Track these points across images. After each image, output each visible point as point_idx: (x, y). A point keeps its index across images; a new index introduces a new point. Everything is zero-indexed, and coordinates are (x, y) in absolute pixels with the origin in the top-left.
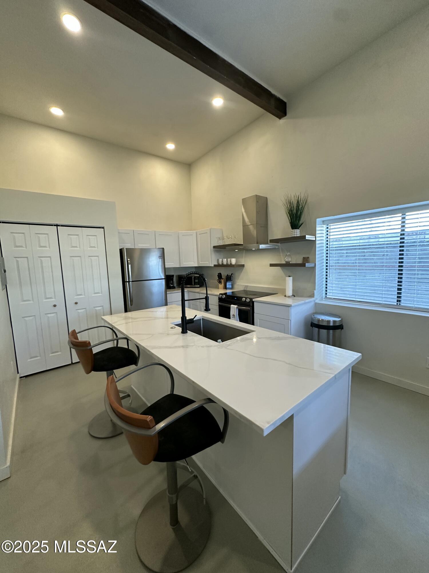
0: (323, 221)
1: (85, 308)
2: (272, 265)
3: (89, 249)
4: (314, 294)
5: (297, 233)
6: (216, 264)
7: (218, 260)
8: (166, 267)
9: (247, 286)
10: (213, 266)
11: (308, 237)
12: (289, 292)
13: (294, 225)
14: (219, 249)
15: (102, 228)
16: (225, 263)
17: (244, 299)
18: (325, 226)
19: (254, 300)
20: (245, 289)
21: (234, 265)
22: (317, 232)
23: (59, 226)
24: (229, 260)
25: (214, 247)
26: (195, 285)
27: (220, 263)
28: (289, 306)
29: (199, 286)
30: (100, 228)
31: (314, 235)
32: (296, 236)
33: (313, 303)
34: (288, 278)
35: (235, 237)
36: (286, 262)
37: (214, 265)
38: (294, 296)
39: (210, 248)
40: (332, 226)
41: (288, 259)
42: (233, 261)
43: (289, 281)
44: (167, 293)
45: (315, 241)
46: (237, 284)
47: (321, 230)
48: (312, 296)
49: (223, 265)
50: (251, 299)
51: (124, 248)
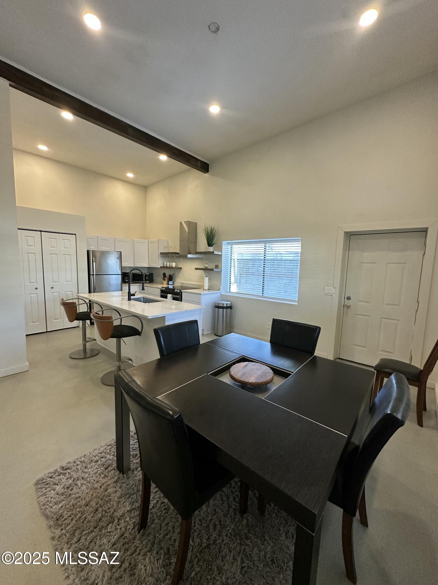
0: (228, 243)
1: (58, 292)
2: (196, 269)
3: (64, 249)
4: (220, 288)
5: (211, 249)
6: (162, 266)
7: (164, 263)
8: (122, 266)
9: (183, 283)
10: (159, 267)
11: (215, 252)
12: (206, 287)
13: (210, 244)
14: (165, 255)
15: (74, 234)
16: (168, 266)
17: (176, 290)
18: (230, 246)
19: (182, 291)
20: (182, 285)
21: (174, 267)
22: (223, 249)
23: (42, 231)
24: (171, 263)
25: (161, 253)
26: (145, 281)
27: (165, 265)
28: (200, 294)
29: (148, 282)
30: (73, 234)
31: (221, 252)
32: (210, 251)
34: (205, 278)
35: (175, 247)
36: (205, 267)
37: (161, 267)
38: (209, 290)
39: (157, 254)
40: (234, 246)
41: (207, 266)
42: (174, 265)
43: (206, 280)
44: (123, 285)
45: (221, 255)
46: (177, 281)
47: (225, 247)
48: (219, 290)
49: (167, 267)
50: (180, 290)
51: (90, 250)
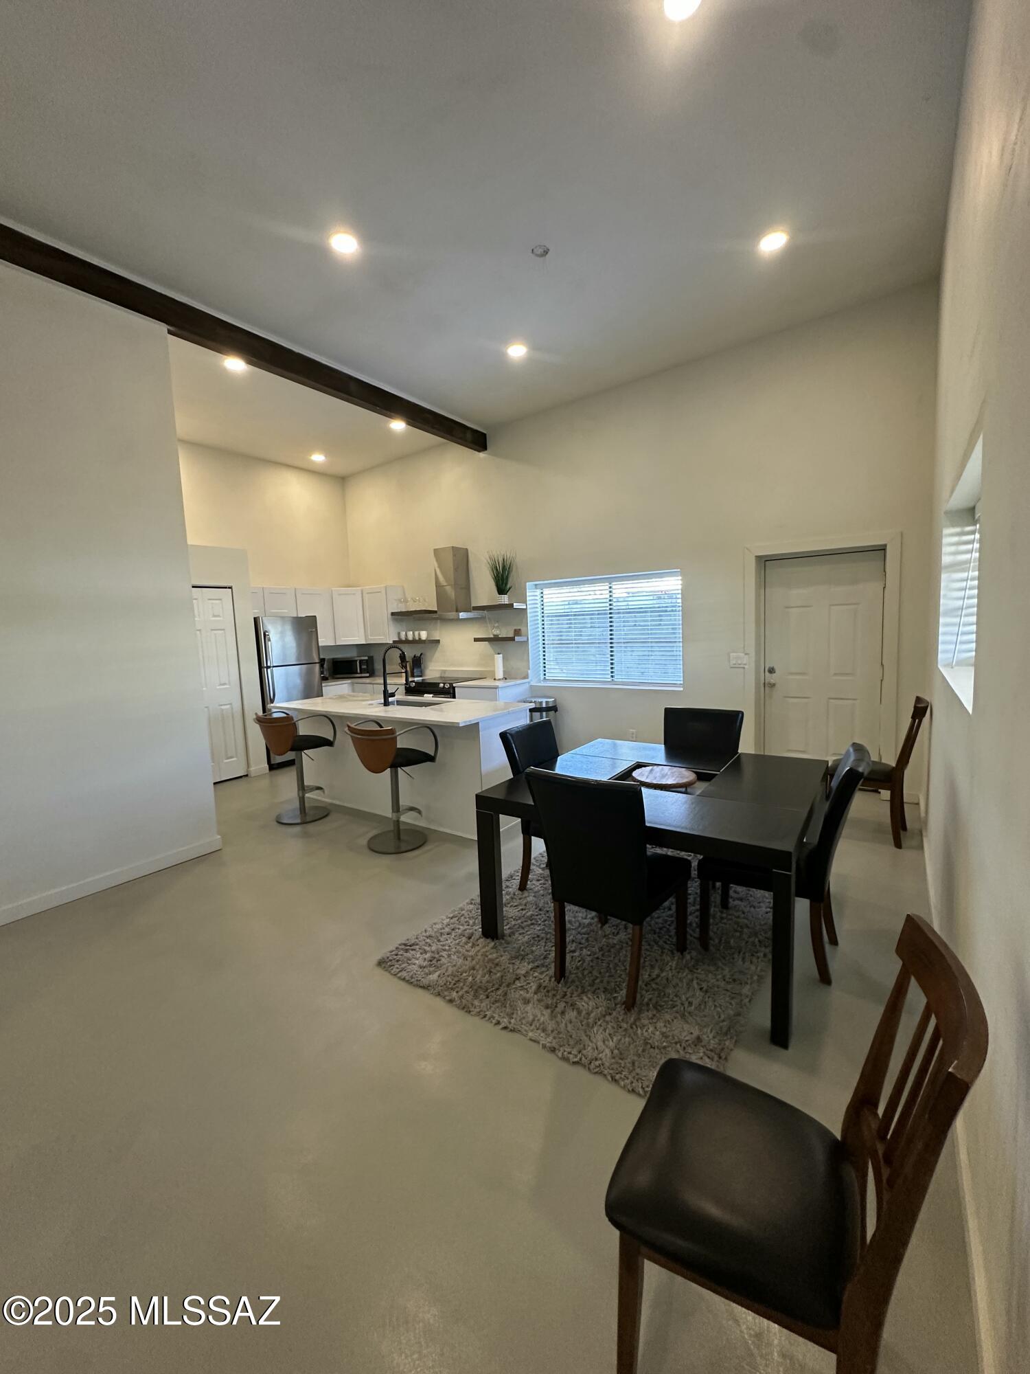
0: (536, 585)
2: (476, 640)
3: (212, 619)
6: (397, 639)
7: (399, 634)
9: (444, 671)
10: (392, 642)
11: (516, 605)
12: (500, 674)
13: (502, 590)
14: (398, 616)
15: (229, 588)
16: (410, 638)
18: (539, 591)
19: (454, 685)
20: (442, 676)
21: (425, 641)
22: (528, 598)
24: (416, 633)
25: (393, 614)
27: (403, 637)
28: (496, 688)
29: (368, 675)
30: (226, 588)
31: (525, 602)
32: (503, 603)
33: (527, 685)
34: (497, 656)
35: (425, 601)
36: (494, 635)
38: (506, 679)
39: (386, 616)
40: (546, 591)
41: (497, 632)
43: (499, 659)
44: (323, 685)
45: (525, 610)
47: (532, 594)
48: (526, 677)
49: (407, 642)
50: (451, 684)
51: (259, 617)
